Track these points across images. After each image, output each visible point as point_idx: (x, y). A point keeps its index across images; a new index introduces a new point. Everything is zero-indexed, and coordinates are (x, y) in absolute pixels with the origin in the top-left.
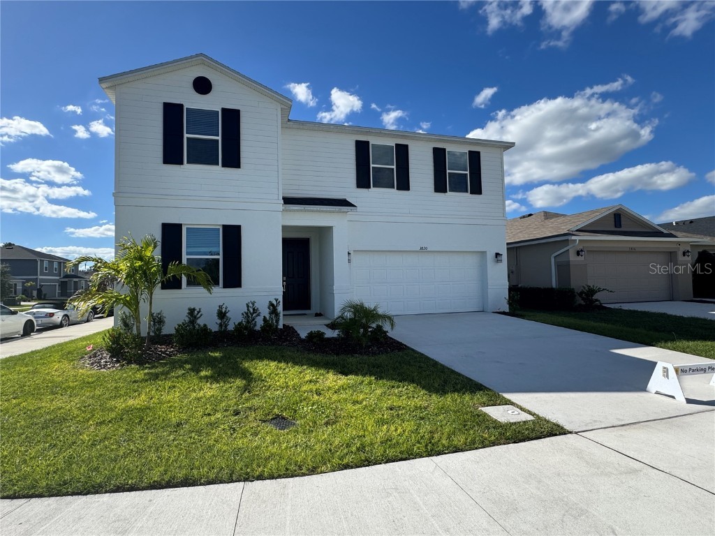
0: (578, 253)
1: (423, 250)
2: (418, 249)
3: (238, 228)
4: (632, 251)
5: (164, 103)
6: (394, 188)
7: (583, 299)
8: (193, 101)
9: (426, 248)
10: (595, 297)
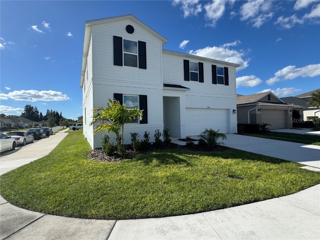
0: (259, 110)
1: (209, 108)
2: (207, 108)
3: (146, 97)
4: (275, 110)
5: (114, 36)
6: (198, 81)
7: (262, 128)
8: (126, 36)
9: (210, 107)
10: (266, 127)
